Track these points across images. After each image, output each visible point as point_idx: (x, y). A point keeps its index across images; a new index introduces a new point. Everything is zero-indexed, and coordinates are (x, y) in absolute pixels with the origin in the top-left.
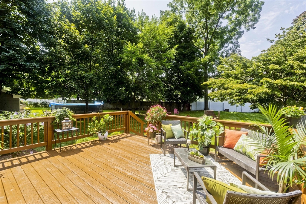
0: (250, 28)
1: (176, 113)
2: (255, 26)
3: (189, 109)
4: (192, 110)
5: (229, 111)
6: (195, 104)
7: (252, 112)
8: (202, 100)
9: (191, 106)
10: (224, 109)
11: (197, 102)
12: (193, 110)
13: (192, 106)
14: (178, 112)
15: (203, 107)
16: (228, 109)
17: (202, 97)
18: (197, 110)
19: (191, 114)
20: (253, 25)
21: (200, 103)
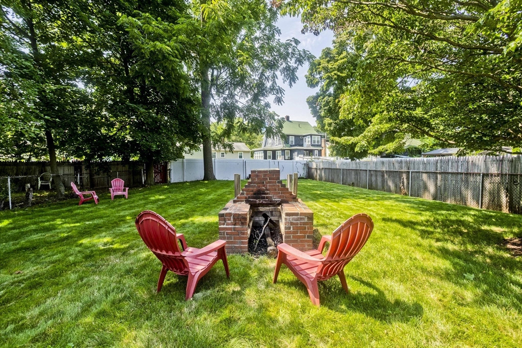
1: (120, 193)
3: (165, 180)
4: (172, 181)
6: (181, 164)
8: (198, 155)
9: (170, 170)
11: (185, 160)
12: (176, 181)
13: (172, 172)
14: (124, 190)
15: (200, 174)
17: (197, 149)
18: (185, 180)
19: (170, 192)
21: (191, 163)
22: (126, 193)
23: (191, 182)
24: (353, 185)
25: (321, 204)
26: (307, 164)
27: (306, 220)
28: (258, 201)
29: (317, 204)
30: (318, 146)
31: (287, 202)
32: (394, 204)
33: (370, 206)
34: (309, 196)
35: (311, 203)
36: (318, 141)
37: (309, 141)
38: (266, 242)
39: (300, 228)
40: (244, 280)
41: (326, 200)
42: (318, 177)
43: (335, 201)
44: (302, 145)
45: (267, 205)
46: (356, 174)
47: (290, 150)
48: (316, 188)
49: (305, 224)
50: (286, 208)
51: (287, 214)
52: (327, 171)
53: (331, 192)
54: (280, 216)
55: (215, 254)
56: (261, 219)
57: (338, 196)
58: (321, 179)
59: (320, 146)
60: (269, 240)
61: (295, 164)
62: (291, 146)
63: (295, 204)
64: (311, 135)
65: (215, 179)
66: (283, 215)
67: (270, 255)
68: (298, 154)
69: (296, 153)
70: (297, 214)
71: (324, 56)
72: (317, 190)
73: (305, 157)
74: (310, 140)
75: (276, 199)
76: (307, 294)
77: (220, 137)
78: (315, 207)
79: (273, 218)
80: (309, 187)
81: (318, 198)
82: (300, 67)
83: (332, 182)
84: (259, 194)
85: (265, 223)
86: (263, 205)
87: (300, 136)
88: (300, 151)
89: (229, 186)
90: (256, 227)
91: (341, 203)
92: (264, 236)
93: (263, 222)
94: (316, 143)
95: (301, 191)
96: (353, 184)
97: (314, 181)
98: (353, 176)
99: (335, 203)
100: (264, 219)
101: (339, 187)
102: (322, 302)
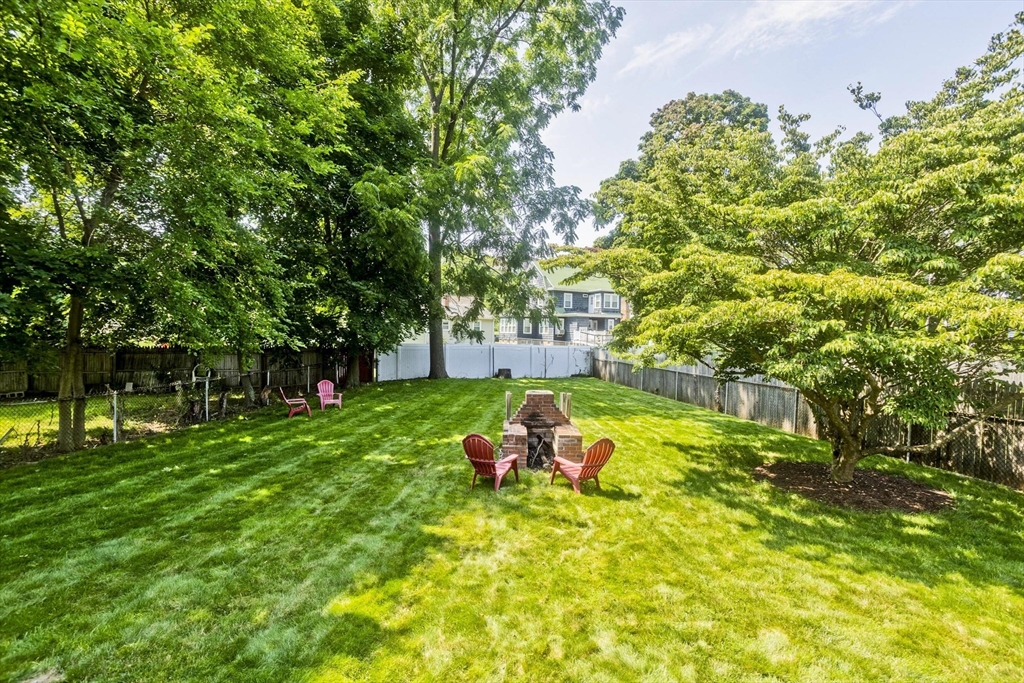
0: (566, 105)
1: (332, 401)
2: (579, 100)
4: (381, 379)
5: (513, 376)
7: (572, 376)
8: (421, 341)
9: (377, 361)
10: (496, 371)
12: (386, 379)
13: (380, 363)
14: (336, 397)
15: (424, 369)
16: (509, 370)
18: (400, 376)
20: (573, 96)
21: (411, 350)
22: (339, 402)
23: (411, 381)
24: (657, 392)
25: (602, 423)
26: (592, 353)
27: (576, 442)
28: (532, 423)
29: (596, 423)
30: (614, 311)
31: (560, 425)
32: (690, 425)
33: (661, 426)
34: (588, 411)
35: (590, 420)
36: (614, 304)
37: (598, 303)
38: (541, 460)
39: (571, 449)
40: (529, 483)
41: (608, 417)
42: (608, 376)
43: (619, 419)
44: (586, 310)
45: (540, 427)
46: (662, 377)
47: (565, 318)
48: (600, 398)
49: (575, 445)
50: (559, 431)
51: (560, 437)
52: (622, 366)
53: (621, 404)
54: (553, 437)
55: (509, 465)
56: (535, 440)
57: (626, 412)
58: (612, 379)
59: (618, 311)
60: (544, 458)
61: (571, 352)
62: (567, 311)
63: (567, 426)
64: (602, 293)
65: (447, 376)
66: (557, 438)
67: (545, 470)
68: (578, 326)
69: (575, 324)
70: (568, 437)
71: (623, 175)
72: (601, 401)
73: (590, 332)
74: (600, 300)
75: (550, 422)
76: (573, 489)
77: (464, 320)
78: (593, 427)
79: (547, 440)
80: (591, 395)
81: (599, 415)
82: (580, 221)
83: (628, 385)
84: (534, 416)
85: (539, 444)
86: (536, 427)
87: (581, 293)
88: (581, 321)
89: (472, 391)
90: (531, 448)
91: (627, 422)
92: (539, 456)
93: (536, 444)
94: (611, 307)
95: (579, 402)
96: (657, 390)
97: (600, 383)
98: (658, 379)
99: (619, 422)
100: (537, 440)
101: (636, 397)
102: (582, 492)
